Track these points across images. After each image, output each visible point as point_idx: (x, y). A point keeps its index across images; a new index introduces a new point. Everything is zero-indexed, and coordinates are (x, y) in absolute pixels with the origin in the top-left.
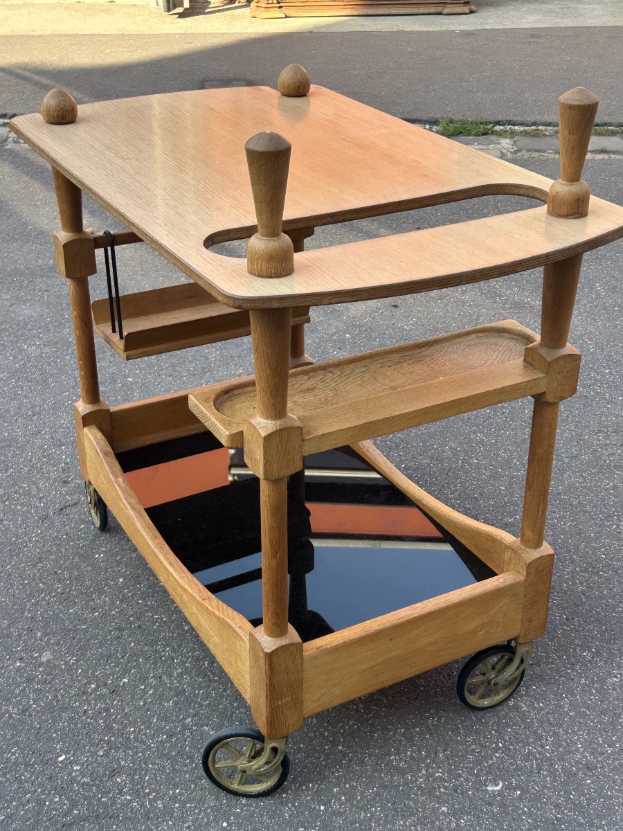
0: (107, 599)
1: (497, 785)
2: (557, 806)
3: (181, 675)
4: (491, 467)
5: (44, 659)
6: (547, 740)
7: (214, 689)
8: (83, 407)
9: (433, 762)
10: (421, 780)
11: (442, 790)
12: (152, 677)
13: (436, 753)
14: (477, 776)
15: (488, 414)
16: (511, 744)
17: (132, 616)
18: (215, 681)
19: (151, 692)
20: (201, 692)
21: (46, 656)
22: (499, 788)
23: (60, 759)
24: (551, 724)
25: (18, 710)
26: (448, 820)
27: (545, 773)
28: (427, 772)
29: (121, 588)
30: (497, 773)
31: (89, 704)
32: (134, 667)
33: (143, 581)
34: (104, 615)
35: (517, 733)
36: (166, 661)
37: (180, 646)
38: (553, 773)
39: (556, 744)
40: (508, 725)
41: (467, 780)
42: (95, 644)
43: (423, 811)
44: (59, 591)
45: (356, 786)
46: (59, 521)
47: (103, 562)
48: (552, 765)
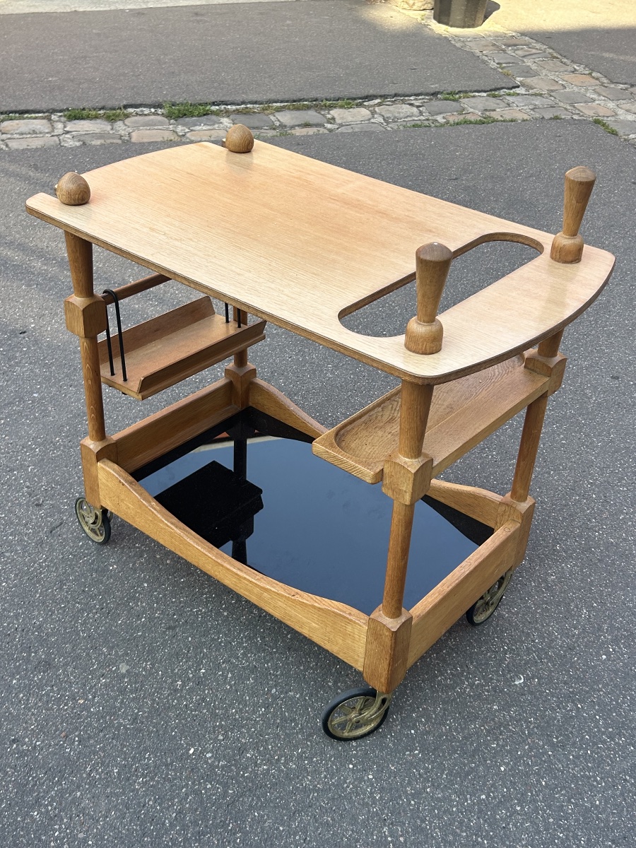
0: (144, 604)
1: (520, 679)
2: (565, 683)
3: (244, 655)
5: (124, 671)
6: (534, 635)
7: (278, 659)
9: (469, 673)
10: (468, 690)
11: (486, 693)
12: (223, 663)
13: (467, 666)
14: (504, 675)
16: (512, 645)
17: (174, 615)
18: (275, 653)
19: (230, 675)
20: (269, 664)
21: (124, 668)
22: (522, 681)
23: (191, 752)
24: (530, 623)
25: (129, 720)
26: (502, 715)
27: (545, 661)
28: (469, 683)
29: (150, 592)
30: (517, 669)
31: (186, 699)
32: (203, 658)
33: (165, 581)
34: (150, 619)
35: (512, 636)
36: (225, 646)
37: (229, 630)
38: (550, 659)
39: (541, 637)
40: (502, 632)
41: (498, 681)
42: (159, 646)
43: (482, 713)
44: (98, 607)
45: (427, 708)
46: (56, 543)
47: (120, 572)
48: (546, 653)
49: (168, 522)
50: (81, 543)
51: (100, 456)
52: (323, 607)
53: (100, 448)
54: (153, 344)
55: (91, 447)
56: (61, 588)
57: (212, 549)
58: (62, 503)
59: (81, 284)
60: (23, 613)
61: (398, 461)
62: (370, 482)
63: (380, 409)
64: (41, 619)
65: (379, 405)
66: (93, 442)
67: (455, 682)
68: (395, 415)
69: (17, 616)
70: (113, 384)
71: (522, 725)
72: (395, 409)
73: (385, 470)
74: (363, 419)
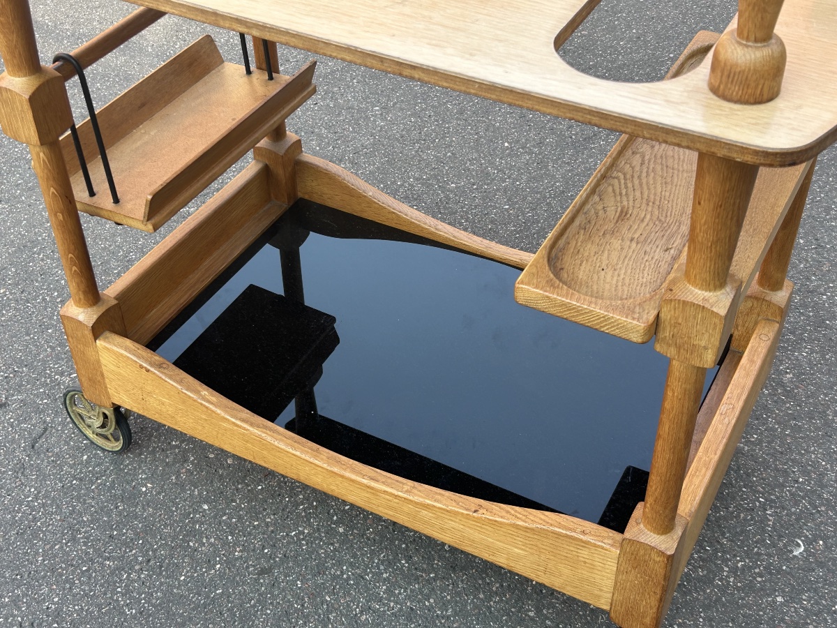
0: (212, 540)
1: (799, 545)
3: (388, 591)
4: (475, 187)
6: (794, 472)
7: (443, 590)
8: (84, 315)
9: (724, 552)
10: (732, 580)
11: (759, 579)
12: (361, 612)
13: (718, 542)
14: (774, 545)
15: (415, 122)
16: (770, 494)
17: (264, 548)
18: (435, 579)
20: (432, 601)
22: (803, 548)
24: (782, 453)
26: (793, 609)
27: (823, 509)
28: (729, 568)
29: (215, 517)
30: (789, 531)
32: (329, 611)
33: (233, 494)
34: (230, 563)
35: (764, 479)
36: (357, 584)
37: (354, 556)
38: (828, 504)
39: (805, 473)
40: (748, 475)
41: (769, 555)
42: (254, 606)
43: (765, 614)
44: (140, 559)
45: (685, 623)
46: (45, 463)
47: (159, 493)
48: (820, 496)
49: (236, 418)
50: (85, 457)
51: (98, 330)
52: (534, 526)
53: (95, 317)
54: (142, 129)
55: (81, 318)
56: (74, 539)
57: (317, 451)
58: (37, 396)
59: (17, 53)
60: (25, 595)
61: (690, 298)
62: (640, 341)
63: (596, 198)
64: (56, 600)
65: (593, 192)
66: (81, 310)
67: (710, 571)
68: (625, 203)
69: (15, 602)
70: (98, 211)
71: (825, 620)
72: (621, 194)
73: (662, 315)
74: (577, 222)
